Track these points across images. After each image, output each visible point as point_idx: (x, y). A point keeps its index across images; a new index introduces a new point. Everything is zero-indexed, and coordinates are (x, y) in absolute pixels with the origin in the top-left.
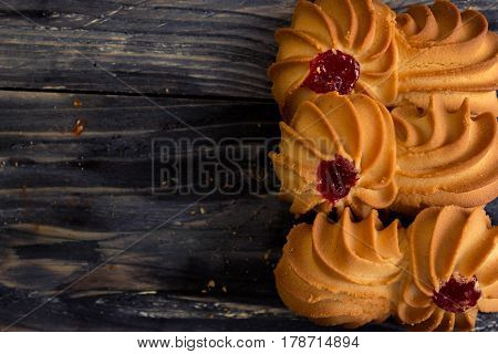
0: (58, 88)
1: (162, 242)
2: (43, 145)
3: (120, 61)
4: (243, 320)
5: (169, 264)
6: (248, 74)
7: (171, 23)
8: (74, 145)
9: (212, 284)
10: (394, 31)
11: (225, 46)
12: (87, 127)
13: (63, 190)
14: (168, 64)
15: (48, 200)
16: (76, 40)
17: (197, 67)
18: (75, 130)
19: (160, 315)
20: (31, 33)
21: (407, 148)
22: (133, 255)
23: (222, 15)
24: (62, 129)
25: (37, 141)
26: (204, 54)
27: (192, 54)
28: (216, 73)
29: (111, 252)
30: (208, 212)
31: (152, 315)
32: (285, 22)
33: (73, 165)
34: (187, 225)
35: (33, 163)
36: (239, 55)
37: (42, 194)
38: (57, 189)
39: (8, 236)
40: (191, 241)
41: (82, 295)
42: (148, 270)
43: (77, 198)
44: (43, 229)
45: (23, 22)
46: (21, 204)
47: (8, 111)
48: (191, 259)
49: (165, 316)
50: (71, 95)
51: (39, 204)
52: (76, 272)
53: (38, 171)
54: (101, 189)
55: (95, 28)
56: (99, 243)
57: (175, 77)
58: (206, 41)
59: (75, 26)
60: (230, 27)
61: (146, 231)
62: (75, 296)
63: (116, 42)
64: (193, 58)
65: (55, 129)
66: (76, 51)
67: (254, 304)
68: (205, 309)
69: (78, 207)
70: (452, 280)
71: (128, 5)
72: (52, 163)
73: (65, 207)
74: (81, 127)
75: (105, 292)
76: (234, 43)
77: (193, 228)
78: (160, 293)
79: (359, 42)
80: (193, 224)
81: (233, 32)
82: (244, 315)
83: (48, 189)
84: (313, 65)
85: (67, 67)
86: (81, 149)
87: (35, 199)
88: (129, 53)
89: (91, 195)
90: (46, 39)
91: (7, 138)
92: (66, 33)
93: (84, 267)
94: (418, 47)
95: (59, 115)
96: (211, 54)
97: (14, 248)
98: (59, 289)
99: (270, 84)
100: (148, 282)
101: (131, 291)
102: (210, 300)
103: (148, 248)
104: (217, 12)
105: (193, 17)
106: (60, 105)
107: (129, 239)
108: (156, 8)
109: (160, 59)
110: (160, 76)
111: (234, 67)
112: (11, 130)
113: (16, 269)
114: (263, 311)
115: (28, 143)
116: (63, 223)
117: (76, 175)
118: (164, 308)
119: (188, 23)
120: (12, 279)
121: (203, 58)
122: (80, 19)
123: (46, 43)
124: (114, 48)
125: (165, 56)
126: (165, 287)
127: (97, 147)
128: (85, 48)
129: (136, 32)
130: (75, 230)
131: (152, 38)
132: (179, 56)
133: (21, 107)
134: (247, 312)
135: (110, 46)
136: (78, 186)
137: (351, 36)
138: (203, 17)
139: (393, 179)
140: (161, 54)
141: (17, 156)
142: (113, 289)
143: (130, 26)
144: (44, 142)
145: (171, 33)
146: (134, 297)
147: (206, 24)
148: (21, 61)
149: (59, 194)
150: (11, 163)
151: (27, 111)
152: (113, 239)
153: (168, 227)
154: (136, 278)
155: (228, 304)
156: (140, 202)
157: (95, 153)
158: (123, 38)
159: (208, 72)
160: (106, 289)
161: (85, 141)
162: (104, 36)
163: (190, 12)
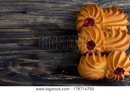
0: (28, 28)
1: (52, 62)
2: (25, 41)
3: (42, 22)
4: (71, 80)
5: (54, 67)
6: (70, 24)
7: (53, 13)
8: (32, 41)
9: (63, 71)
10: (103, 13)
11: (65, 18)
12: (35, 37)
13: (30, 51)
14: (53, 22)
15: (26, 53)
16: (32, 18)
17: (59, 23)
18: (32, 37)
19: (52, 79)
20: (23, 16)
21: (107, 38)
22: (46, 65)
23: (65, 11)
24: (29, 37)
25: (24, 40)
26: (60, 20)
27: (58, 20)
28: (63, 24)
29: (41, 65)
30: (62, 55)
31: (50, 79)
32: (79, 12)
33: (32, 45)
34: (58, 58)
35: (23, 45)
36: (68, 20)
37: (25, 52)
38: (28, 51)
39: (17, 61)
40: (58, 62)
41: (34, 74)
42: (49, 69)
43: (33, 52)
44: (25, 60)
45: (21, 14)
46: (20, 54)
47: (17, 33)
48: (59, 66)
49: (53, 79)
50: (31, 30)
51: (24, 54)
52: (33, 69)
53: (24, 47)
54: (38, 50)
55: (36, 15)
56: (38, 63)
57: (54, 25)
58: (61, 17)
59: (32, 15)
60: (66, 14)
61: (48, 60)
62: (33, 75)
63: (41, 18)
64: (58, 21)
65: (28, 37)
66: (32, 20)
67: (73, 76)
68: (62, 77)
69: (33, 55)
70: (118, 67)
71: (44, 10)
72: (27, 45)
73: (30, 55)
74: (34, 37)
75: (39, 74)
76: (67, 17)
77: (59, 59)
78: (52, 74)
79: (95, 15)
80: (59, 58)
81: (67, 15)
82: (71, 79)
83: (26, 51)
84: (85, 21)
85: (30, 24)
86: (33, 41)
87: (23, 53)
88: (44, 20)
89: (36, 52)
90: (26, 18)
91: (17, 39)
92: (30, 16)
93: (35, 68)
94: (108, 16)
95: (29, 34)
96: (62, 20)
97: (19, 64)
98: (29, 73)
99: (76, 26)
100: (49, 71)
101: (45, 73)
102: (63, 75)
103: (49, 64)
104: (63, 11)
105: (58, 12)
106: (29, 32)
107: (45, 62)
108: (50, 10)
109: (51, 21)
110: (51, 25)
111: (68, 23)
112: (18, 38)
113: (19, 69)
114: (75, 78)
115: (22, 41)
116: (30, 58)
117: (33, 47)
118: (53, 77)
119: (57, 13)
120: (18, 71)
121: (60, 21)
122: (33, 13)
123: (26, 19)
124: (41, 19)
125: (52, 21)
126: (53, 72)
127: (37, 41)
128: (34, 19)
129: (46, 16)
130: (33, 60)
131: (49, 17)
132: (55, 20)
133: (20, 33)
134: (72, 78)
135: (40, 19)
136: (33, 50)
137: (93, 14)
138: (60, 12)
139: (104, 45)
140: (51, 20)
141: (20, 44)
142: (41, 73)
143: (44, 14)
144: (26, 40)
145: (53, 16)
146: (46, 75)
147: (61, 13)
148: (20, 22)
149: (29, 52)
150: (18, 45)
151: (22, 34)
152: (41, 62)
153: (54, 59)
154: (46, 70)
155: (67, 76)
156: (47, 53)
157: (37, 42)
158: (43, 17)
159: (62, 24)
160: (40, 73)
161: (35, 40)
162: (38, 17)
163: (57, 11)
